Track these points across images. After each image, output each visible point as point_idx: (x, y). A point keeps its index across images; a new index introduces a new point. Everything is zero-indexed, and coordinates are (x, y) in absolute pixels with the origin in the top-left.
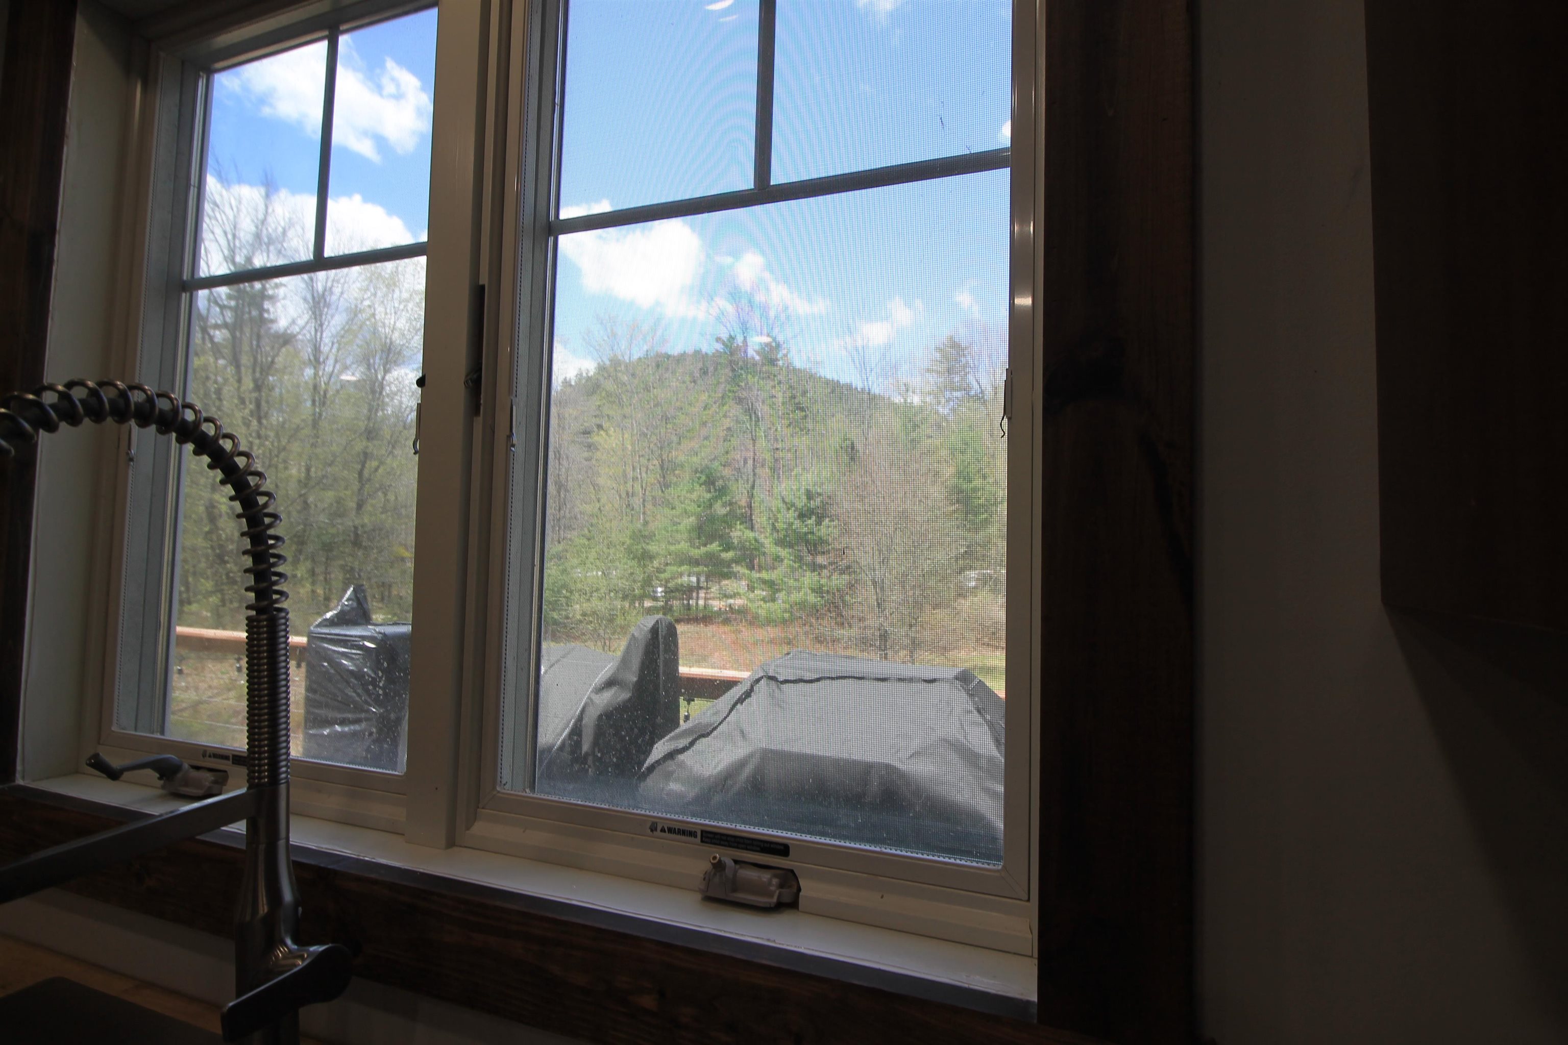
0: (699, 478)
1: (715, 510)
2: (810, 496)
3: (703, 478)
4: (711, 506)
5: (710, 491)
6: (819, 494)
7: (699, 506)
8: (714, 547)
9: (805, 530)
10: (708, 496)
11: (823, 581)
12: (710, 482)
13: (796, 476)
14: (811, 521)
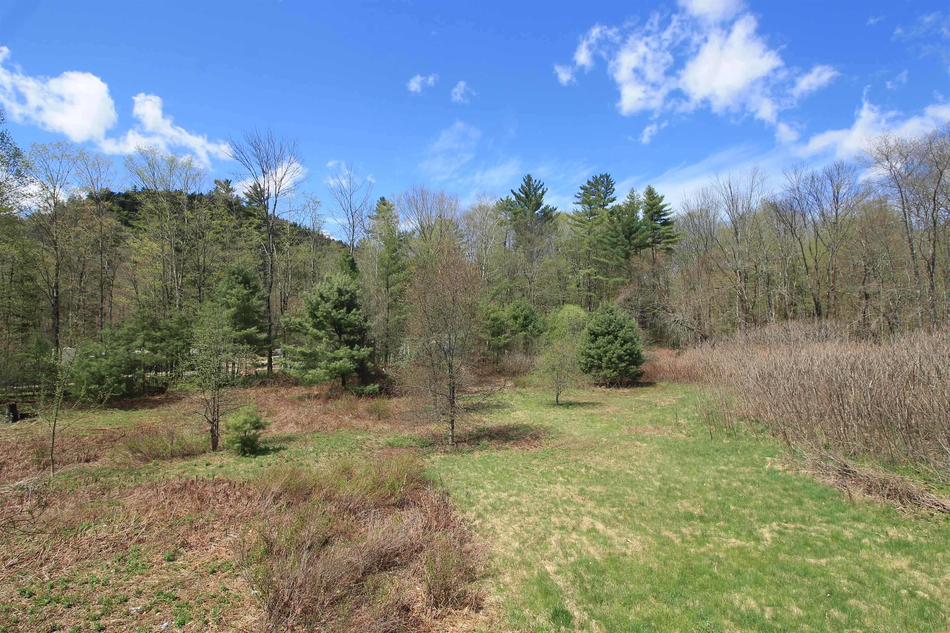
0: (237, 278)
1: (252, 302)
2: (340, 292)
3: (240, 278)
4: (248, 300)
5: (245, 288)
6: (347, 292)
7: (238, 300)
8: (253, 329)
9: (339, 316)
10: (245, 292)
11: (354, 353)
12: (246, 281)
13: (327, 279)
14: (343, 311)
